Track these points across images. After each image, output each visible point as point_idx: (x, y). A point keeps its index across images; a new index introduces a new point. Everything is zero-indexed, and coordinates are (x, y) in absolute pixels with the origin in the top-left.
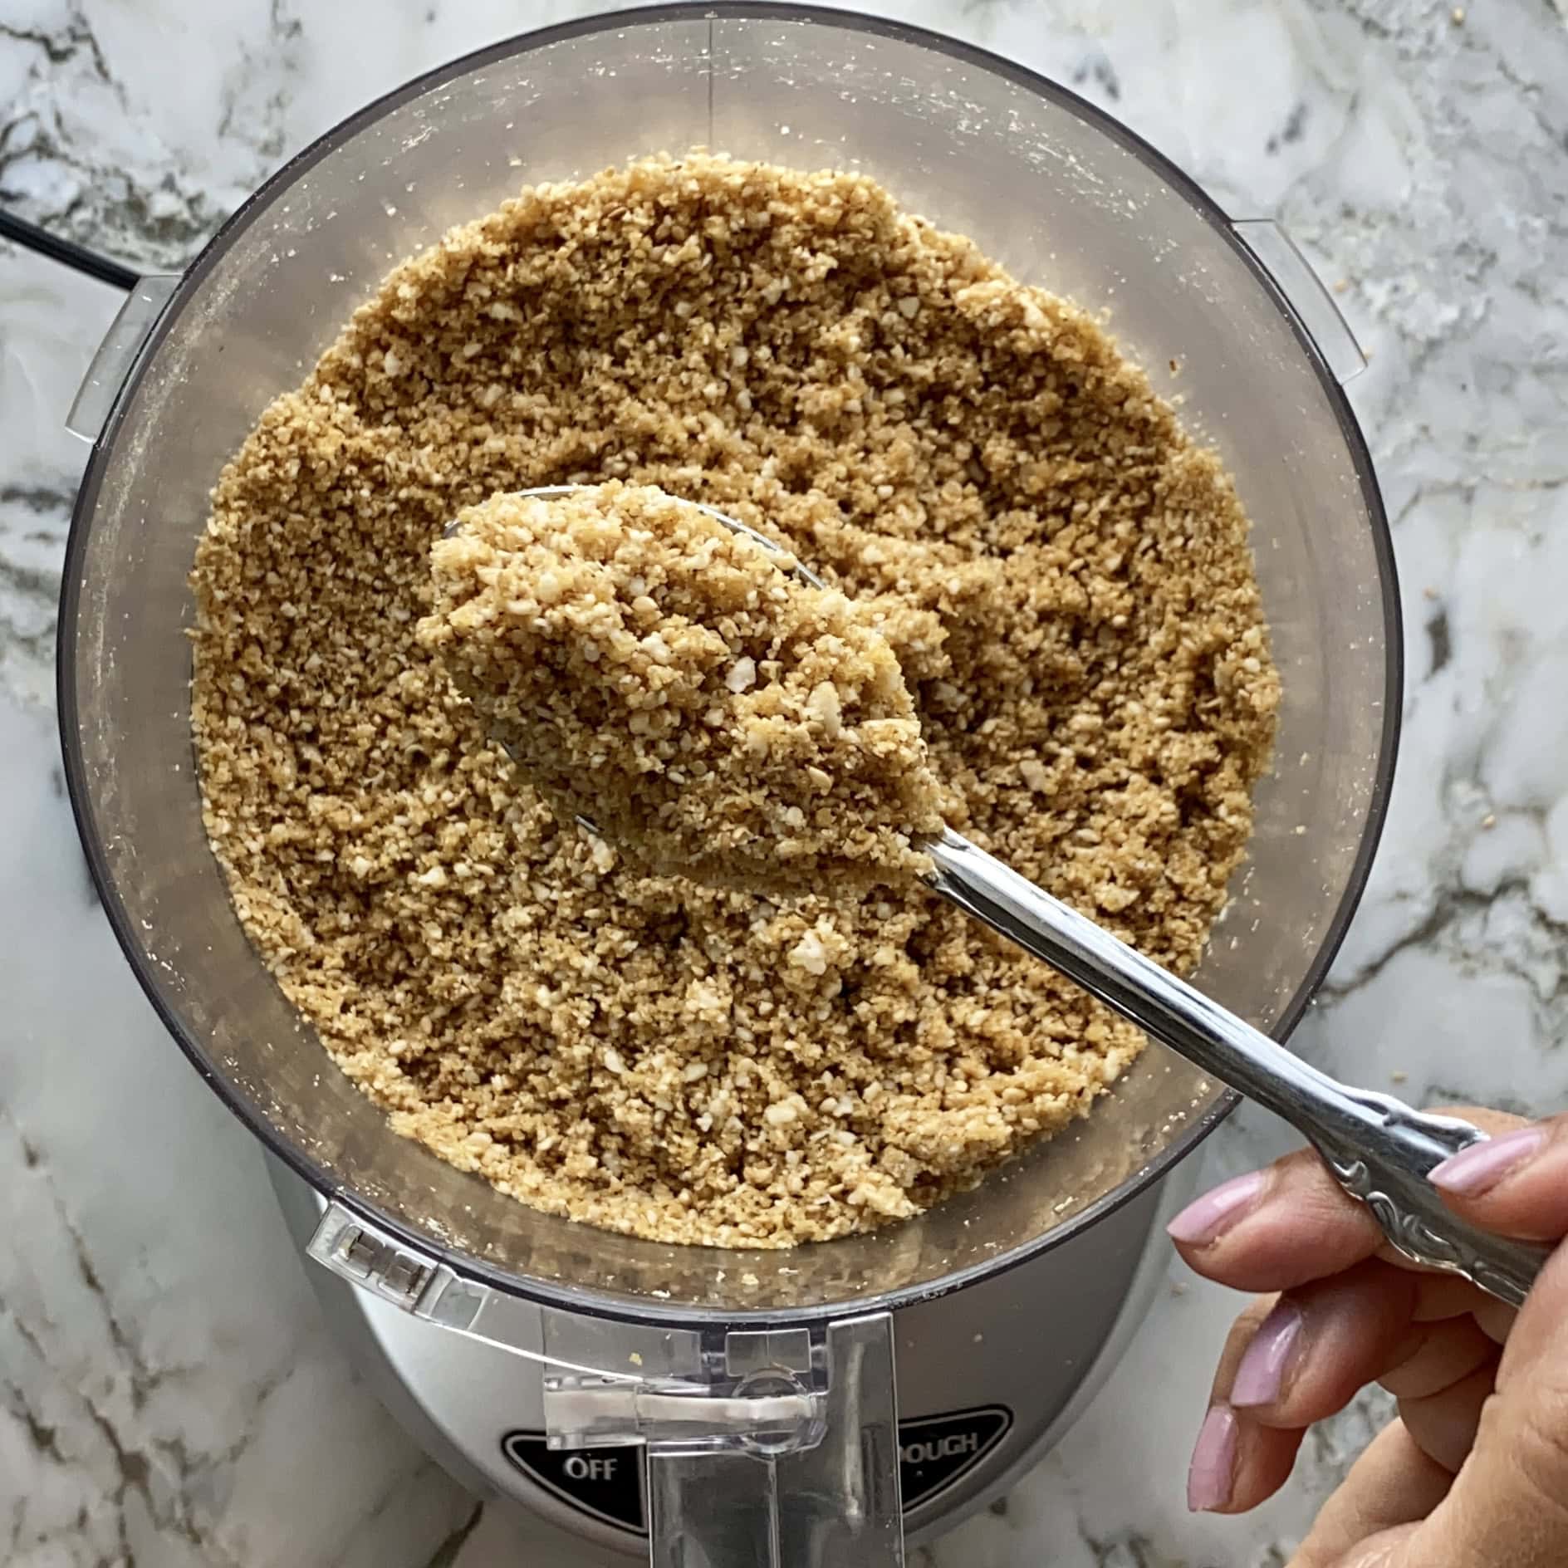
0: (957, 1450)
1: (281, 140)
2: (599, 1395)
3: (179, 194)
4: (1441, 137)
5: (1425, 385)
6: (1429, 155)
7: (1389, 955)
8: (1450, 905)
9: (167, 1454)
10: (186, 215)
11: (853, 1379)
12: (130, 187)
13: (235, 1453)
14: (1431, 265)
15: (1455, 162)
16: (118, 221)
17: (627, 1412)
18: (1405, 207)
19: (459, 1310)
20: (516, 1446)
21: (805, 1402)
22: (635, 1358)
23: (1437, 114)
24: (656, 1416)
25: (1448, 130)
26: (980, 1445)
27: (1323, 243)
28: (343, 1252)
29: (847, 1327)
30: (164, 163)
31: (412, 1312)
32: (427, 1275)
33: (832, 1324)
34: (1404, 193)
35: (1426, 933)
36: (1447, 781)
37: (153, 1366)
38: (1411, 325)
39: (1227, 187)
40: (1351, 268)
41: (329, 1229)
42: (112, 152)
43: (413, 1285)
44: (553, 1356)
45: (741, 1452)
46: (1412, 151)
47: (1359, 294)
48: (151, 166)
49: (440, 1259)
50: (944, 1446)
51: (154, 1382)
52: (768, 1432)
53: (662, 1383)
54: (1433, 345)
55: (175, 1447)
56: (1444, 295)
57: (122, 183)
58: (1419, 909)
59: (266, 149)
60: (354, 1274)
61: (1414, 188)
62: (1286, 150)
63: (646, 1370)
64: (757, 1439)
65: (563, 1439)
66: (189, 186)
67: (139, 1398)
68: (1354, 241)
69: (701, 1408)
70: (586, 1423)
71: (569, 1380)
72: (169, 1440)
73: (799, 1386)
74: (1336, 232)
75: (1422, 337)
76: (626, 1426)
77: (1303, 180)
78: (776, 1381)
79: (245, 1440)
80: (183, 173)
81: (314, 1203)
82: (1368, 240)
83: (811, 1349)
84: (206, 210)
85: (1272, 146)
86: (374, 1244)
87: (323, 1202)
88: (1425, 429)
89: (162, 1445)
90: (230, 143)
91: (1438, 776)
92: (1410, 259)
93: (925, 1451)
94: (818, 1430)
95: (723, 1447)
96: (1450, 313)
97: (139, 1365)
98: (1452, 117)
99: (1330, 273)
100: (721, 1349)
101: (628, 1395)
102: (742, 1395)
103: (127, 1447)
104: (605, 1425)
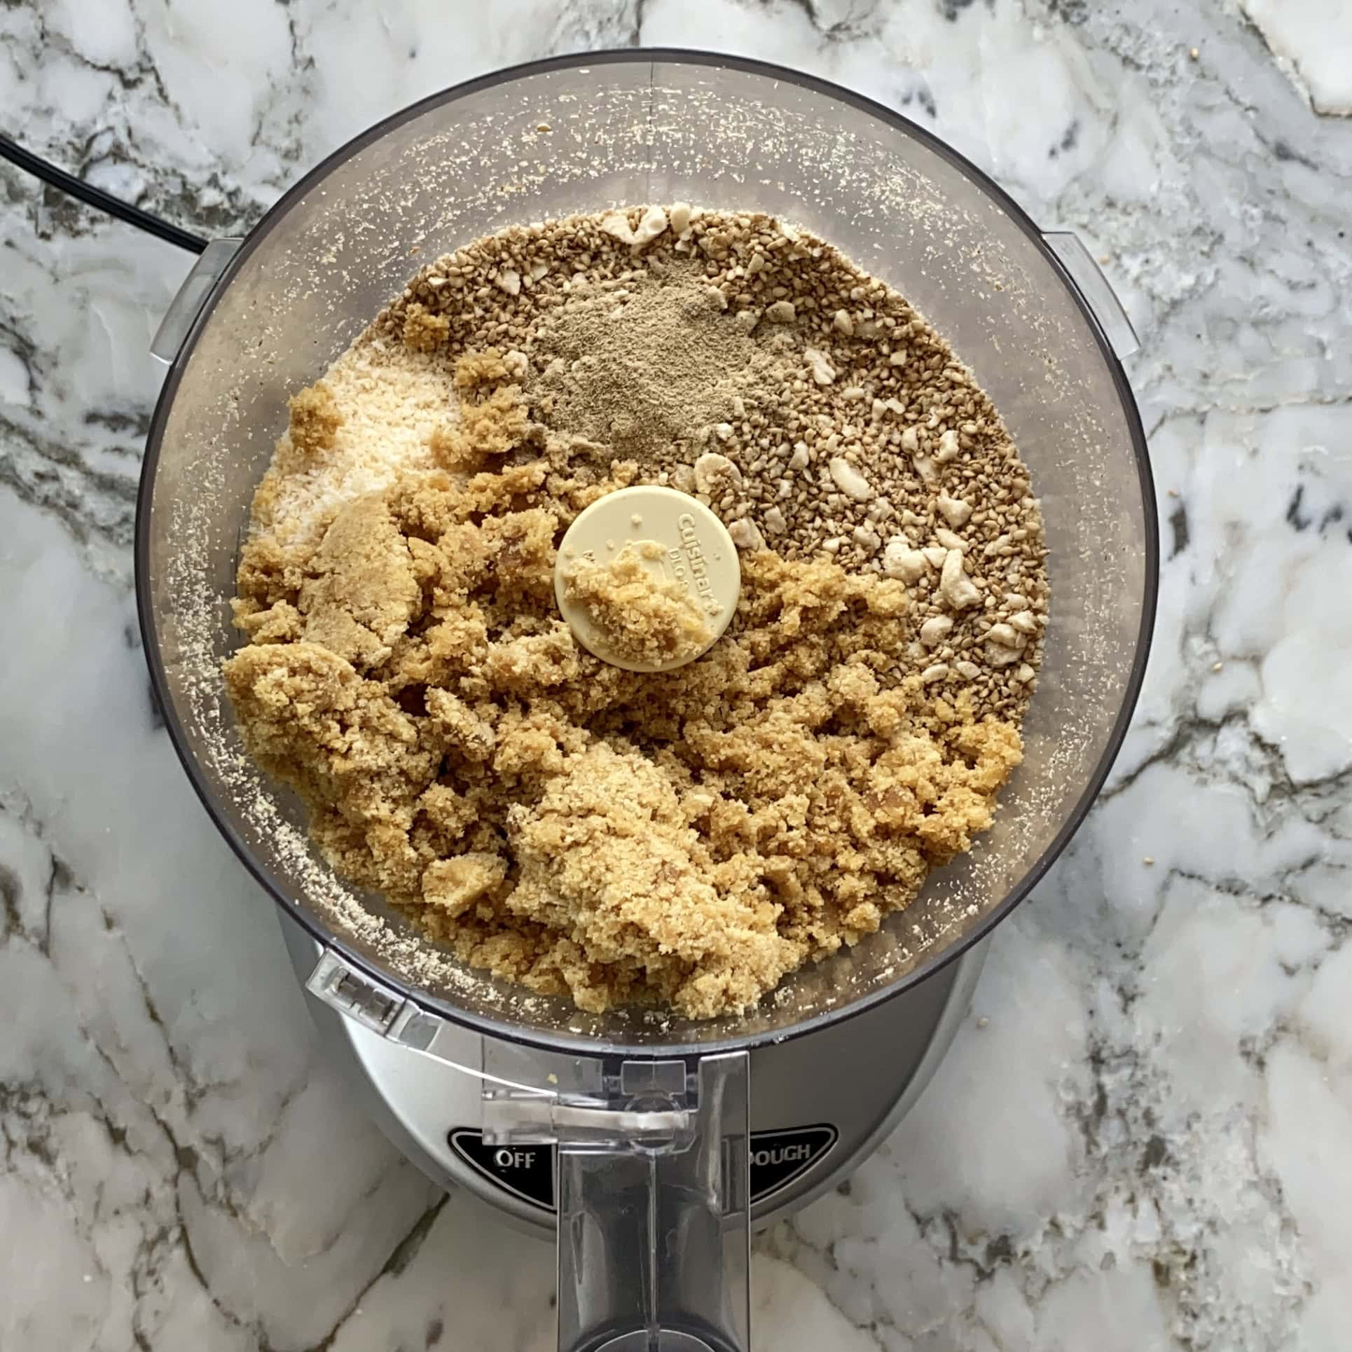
0: (794, 1157)
1: (299, 148)
2: (523, 1105)
3: (222, 190)
4: (1180, 146)
5: (1169, 334)
6: (1172, 158)
7: (1142, 768)
8: (1188, 731)
9: (211, 1148)
10: (227, 205)
11: (717, 1100)
12: (184, 184)
13: (263, 1147)
14: (1174, 243)
15: (1191, 164)
16: (175, 210)
17: (546, 1119)
18: (1153, 199)
19: (419, 1036)
20: (459, 1140)
21: (680, 1118)
22: (553, 1078)
23: (1179, 129)
24: (566, 1122)
25: (1187, 141)
26: (812, 1153)
27: (1091, 227)
28: (333, 988)
29: (714, 1062)
30: (210, 166)
31: (384, 1035)
32: (397, 1007)
33: (703, 1059)
34: (1154, 188)
35: (1169, 753)
36: (1186, 636)
37: (201, 1081)
38: (1159, 289)
40: (1113, 246)
41: (324, 969)
42: (171, 158)
43: (385, 1015)
44: (490, 1073)
45: (630, 1153)
46: (1159, 156)
47: (1119, 266)
48: (199, 168)
49: (407, 996)
50: (784, 1154)
51: (202, 1093)
52: (651, 1138)
53: (572, 1098)
54: (1175, 304)
55: (217, 1142)
56: (1183, 266)
57: (179, 180)
58: (1165, 734)
59: (287, 155)
60: (340, 1004)
61: (1160, 186)
62: (1062, 155)
63: (559, 1088)
64: (641, 1143)
65: (495, 1137)
66: (229, 183)
67: (190, 1105)
68: (1118, 228)
69: (602, 1118)
70: (511, 1125)
71: (501, 1092)
72: (213, 1137)
73: (676, 1104)
74: (1102, 218)
75: (1166, 298)
76: (543, 1129)
77: (1076, 179)
78: (659, 1100)
79: (271, 1137)
80: (224, 173)
81: (316, 951)
82: (1126, 225)
83: (686, 1077)
84: (243, 201)
85: (1053, 153)
86: (358, 983)
87: (320, 948)
88: (1169, 368)
89: (208, 1141)
90: (260, 149)
91: (1179, 632)
92: (1158, 238)
93: (770, 1157)
94: (689, 1138)
95: (615, 1149)
96: (1188, 280)
97: (191, 1080)
98: (1189, 130)
99: (1097, 250)
100: (618, 1074)
101: (545, 1105)
102: (632, 1109)
103: (182, 1144)
104: (526, 1127)
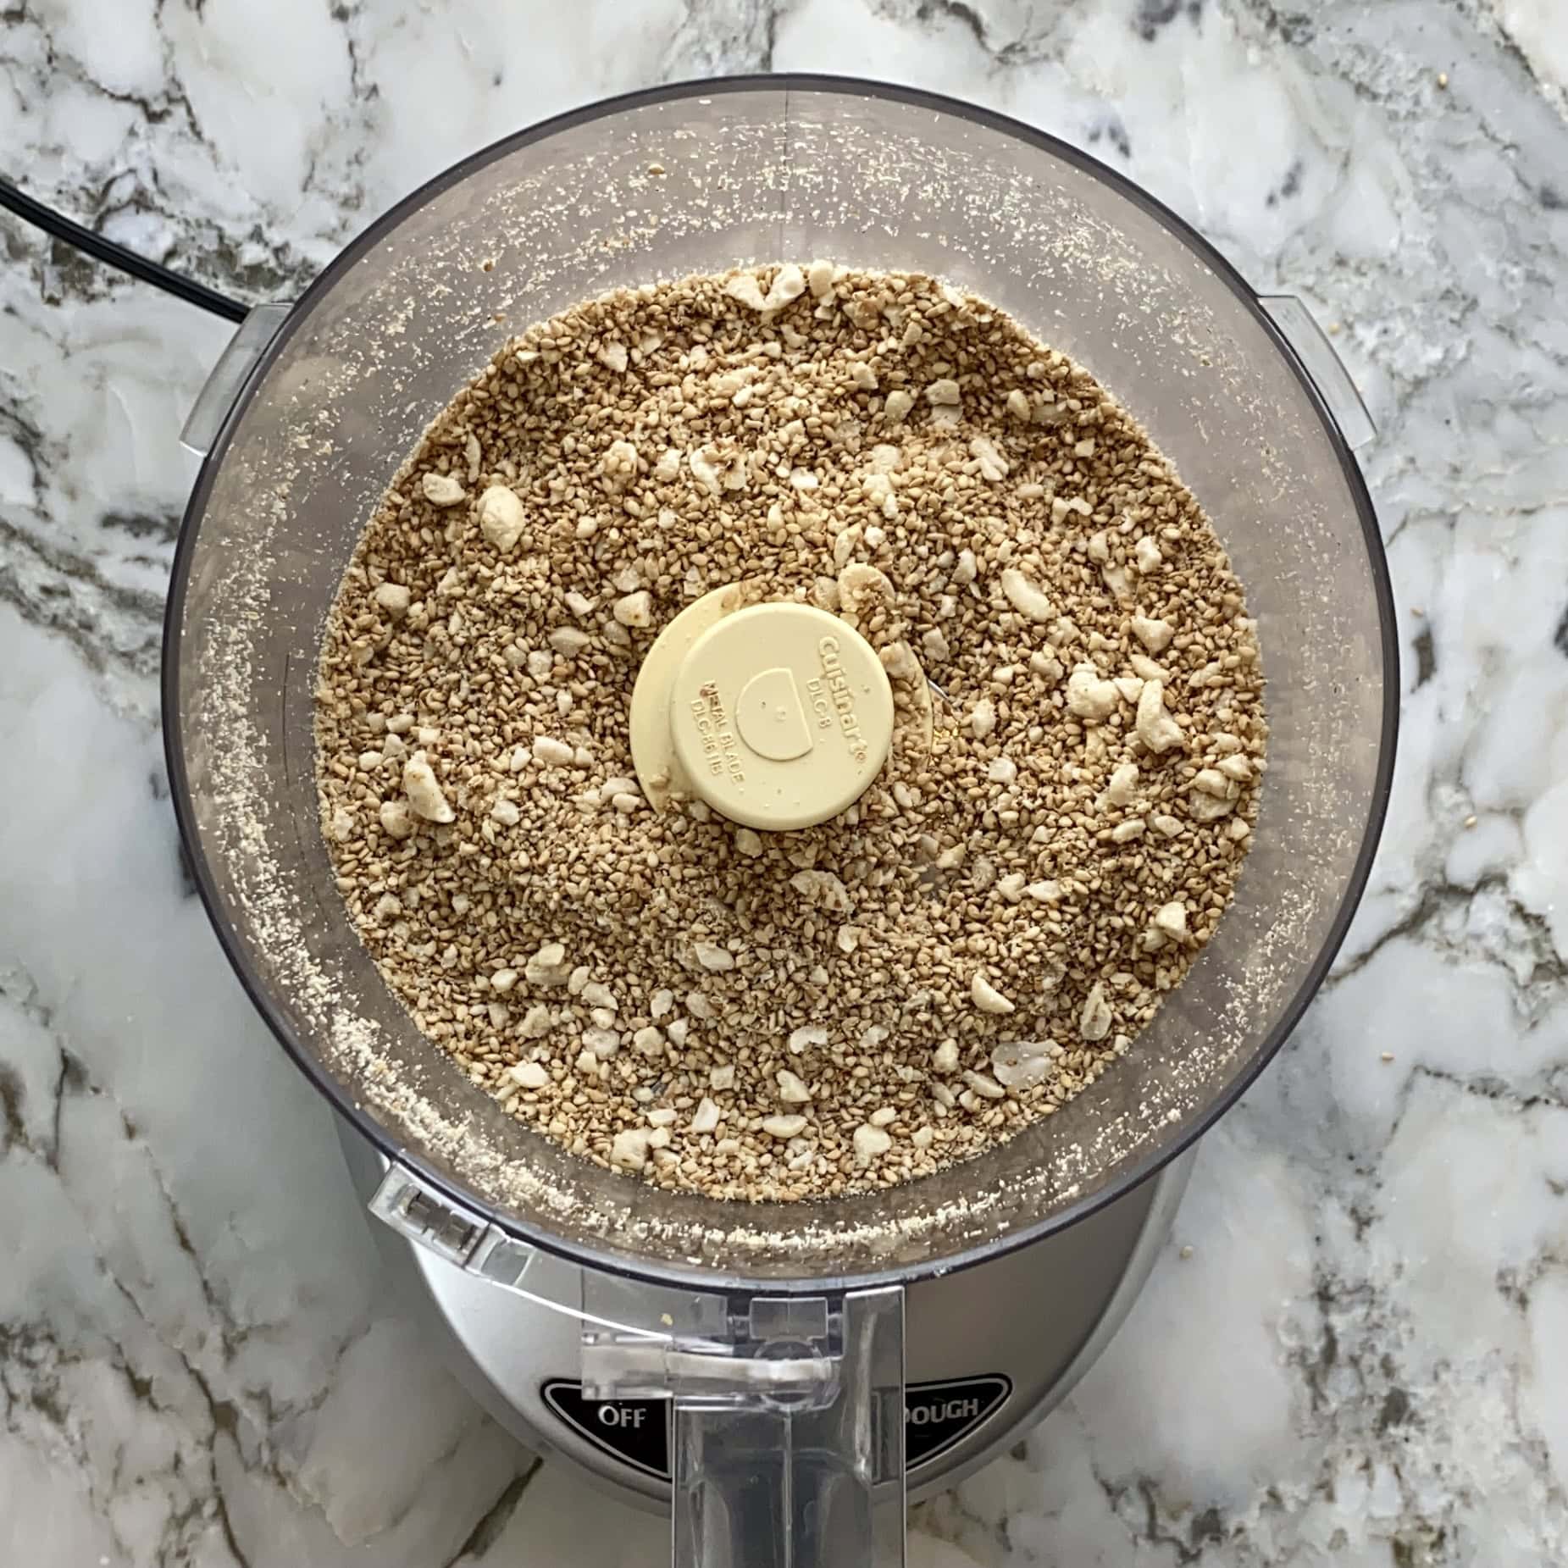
0: (959, 1413)
1: (360, 195)
2: (631, 1351)
3: (266, 245)
4: (1425, 192)
5: (1412, 420)
6: (1415, 207)
7: (1379, 944)
8: (1434, 900)
9: (254, 1403)
10: (272, 263)
11: (865, 1345)
12: (221, 238)
13: (317, 1402)
14: (1417, 309)
15: (1439, 214)
16: (210, 269)
17: (659, 1369)
18: (1393, 256)
19: (505, 1267)
20: (554, 1393)
21: (821, 1366)
22: (667, 1319)
23: (1423, 171)
24: (683, 1372)
25: (1433, 185)
26: (981, 1409)
27: (1318, 290)
28: (402, 1209)
29: (862, 1299)
30: (251, 217)
31: (463, 1267)
32: (478, 1233)
33: (849, 1295)
34: (1393, 243)
35: (1412, 925)
36: (1433, 784)
37: (242, 1322)
38: (1398, 366)
39: (1228, 237)
40: (1343, 313)
41: (391, 1187)
42: (206, 207)
43: (465, 1243)
44: (591, 1312)
45: (760, 1409)
46: (1399, 204)
47: (1351, 336)
48: (240, 219)
49: (491, 1220)
50: (947, 1410)
51: (243, 1337)
52: (786, 1391)
53: (690, 1342)
54: (1419, 383)
55: (262, 1397)
56: (1429, 338)
57: (214, 233)
58: (1407, 902)
59: (346, 203)
60: (411, 1229)
61: (1401, 240)
62: (1283, 202)
63: (675, 1330)
64: (774, 1397)
65: (597, 1389)
66: (275, 237)
67: (229, 1351)
68: (1345, 285)
69: (726, 1367)
70: (617, 1375)
71: (605, 1336)
72: (256, 1389)
73: (815, 1350)
74: (1330, 279)
75: (1408, 376)
76: (655, 1381)
77: (1300, 232)
78: (794, 1345)
79: (326, 1391)
80: (270, 225)
81: (380, 1165)
82: (1360, 287)
83: (828, 1317)
84: (292, 259)
85: (1271, 200)
86: (431, 1203)
87: (386, 1162)
88: (1412, 460)
89: (250, 1395)
90: (313, 196)
91: (1424, 780)
92: (1399, 304)
93: (930, 1414)
94: (832, 1391)
95: (742, 1404)
96: (1435, 354)
97: (229, 1321)
98: (1436, 172)
99: (1325, 317)
100: (746, 1313)
101: (658, 1352)
102: (764, 1356)
103: (218, 1398)
104: (636, 1379)
